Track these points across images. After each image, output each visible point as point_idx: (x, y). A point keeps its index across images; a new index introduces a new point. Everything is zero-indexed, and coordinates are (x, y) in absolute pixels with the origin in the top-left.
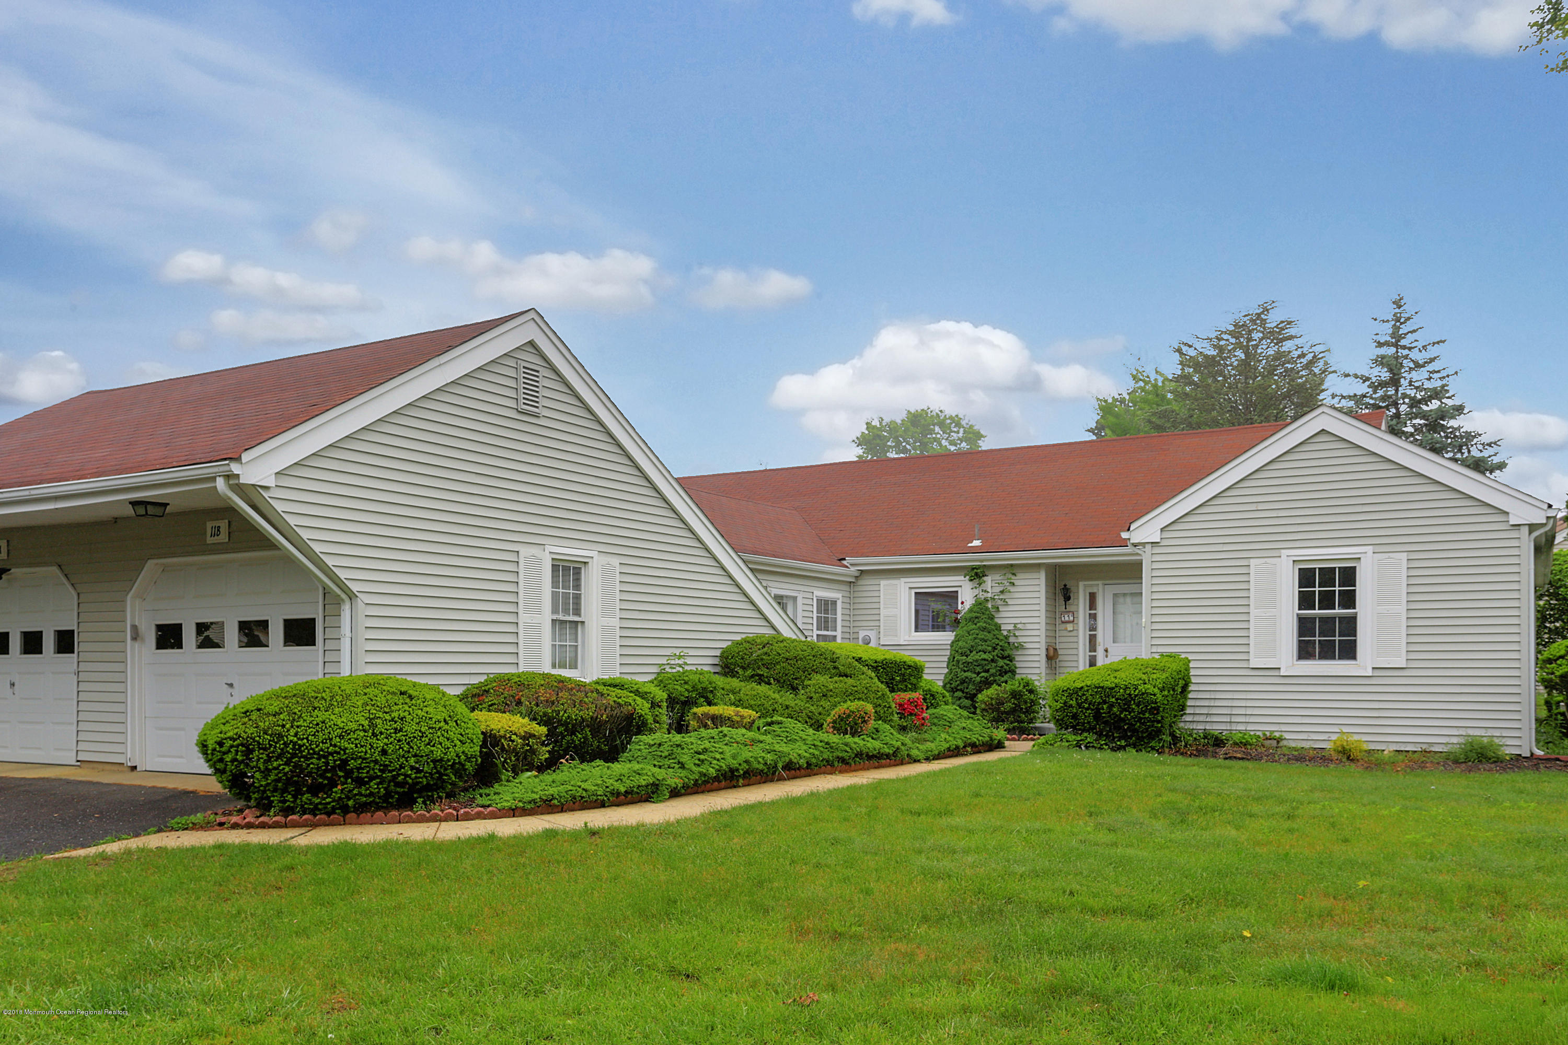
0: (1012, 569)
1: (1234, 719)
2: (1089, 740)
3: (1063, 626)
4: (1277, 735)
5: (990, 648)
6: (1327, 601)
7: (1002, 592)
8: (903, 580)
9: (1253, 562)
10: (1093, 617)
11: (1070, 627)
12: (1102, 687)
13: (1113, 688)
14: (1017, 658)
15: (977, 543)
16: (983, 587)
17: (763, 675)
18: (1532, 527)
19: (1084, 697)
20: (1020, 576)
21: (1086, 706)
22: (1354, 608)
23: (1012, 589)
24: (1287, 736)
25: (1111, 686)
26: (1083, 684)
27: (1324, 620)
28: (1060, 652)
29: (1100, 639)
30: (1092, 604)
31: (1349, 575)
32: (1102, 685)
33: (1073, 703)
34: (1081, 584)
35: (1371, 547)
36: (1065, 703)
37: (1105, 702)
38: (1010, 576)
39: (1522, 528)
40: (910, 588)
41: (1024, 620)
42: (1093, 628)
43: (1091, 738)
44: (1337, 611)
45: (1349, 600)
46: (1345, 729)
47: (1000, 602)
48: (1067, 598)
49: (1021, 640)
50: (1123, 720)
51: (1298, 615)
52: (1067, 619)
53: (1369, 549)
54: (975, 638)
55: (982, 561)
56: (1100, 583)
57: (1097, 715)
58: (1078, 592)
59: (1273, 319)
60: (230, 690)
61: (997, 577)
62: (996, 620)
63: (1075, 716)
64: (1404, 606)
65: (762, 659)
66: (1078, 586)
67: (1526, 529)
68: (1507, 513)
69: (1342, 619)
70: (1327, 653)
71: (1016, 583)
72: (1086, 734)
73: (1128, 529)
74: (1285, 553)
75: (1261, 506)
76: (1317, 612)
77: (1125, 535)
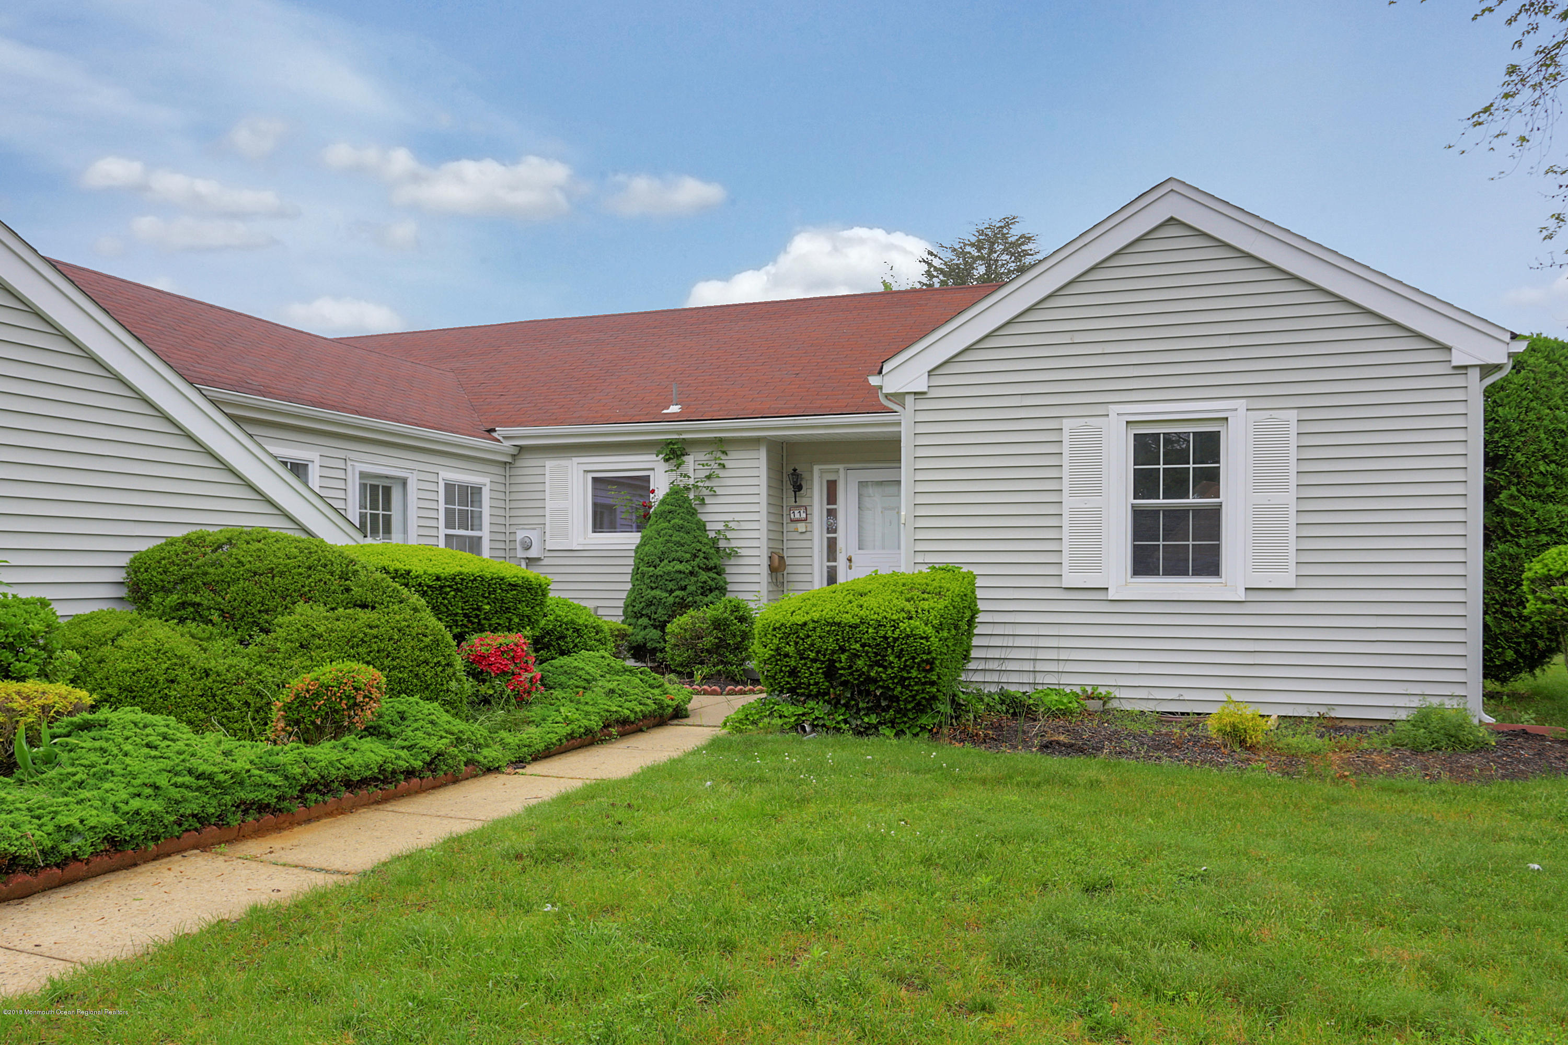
0: (722, 445)
1: (1040, 667)
2: (817, 713)
3: (792, 526)
4: (1103, 691)
5: (688, 556)
6: (1176, 486)
7: (708, 477)
8: (576, 460)
9: (1067, 424)
10: (832, 513)
11: (801, 527)
12: (839, 624)
13: (856, 626)
14: (728, 570)
15: (674, 409)
16: (683, 470)
17: (199, 604)
18: (1487, 370)
19: (809, 641)
20: (733, 455)
21: (812, 655)
22: (1219, 497)
23: (722, 473)
24: (1117, 693)
25: (852, 621)
26: (807, 618)
27: (1172, 513)
28: (788, 561)
29: (841, 544)
30: (832, 497)
31: (1209, 446)
32: (837, 620)
33: (790, 649)
34: (816, 469)
35: (1243, 401)
36: (778, 649)
37: (843, 650)
38: (719, 454)
39: (1470, 371)
40: (586, 471)
41: (738, 517)
42: (832, 529)
43: (819, 709)
44: (1192, 501)
45: (1210, 483)
46: (1236, 697)
47: (705, 492)
48: (798, 488)
49: (734, 544)
50: (875, 681)
51: (1133, 506)
52: (797, 516)
53: (1242, 404)
54: (668, 541)
55: (679, 433)
56: (841, 467)
57: (830, 672)
58: (812, 480)
59: (1015, 232)
61: (702, 456)
62: (701, 517)
63: (793, 673)
64: (1293, 493)
65: (205, 574)
66: (812, 471)
67: (1475, 374)
68: (1449, 349)
69: (1199, 512)
70: (1176, 568)
71: (728, 464)
72: (811, 704)
73: (880, 372)
74: (1114, 409)
75: (1078, 338)
76: (1161, 501)
77: (874, 381)
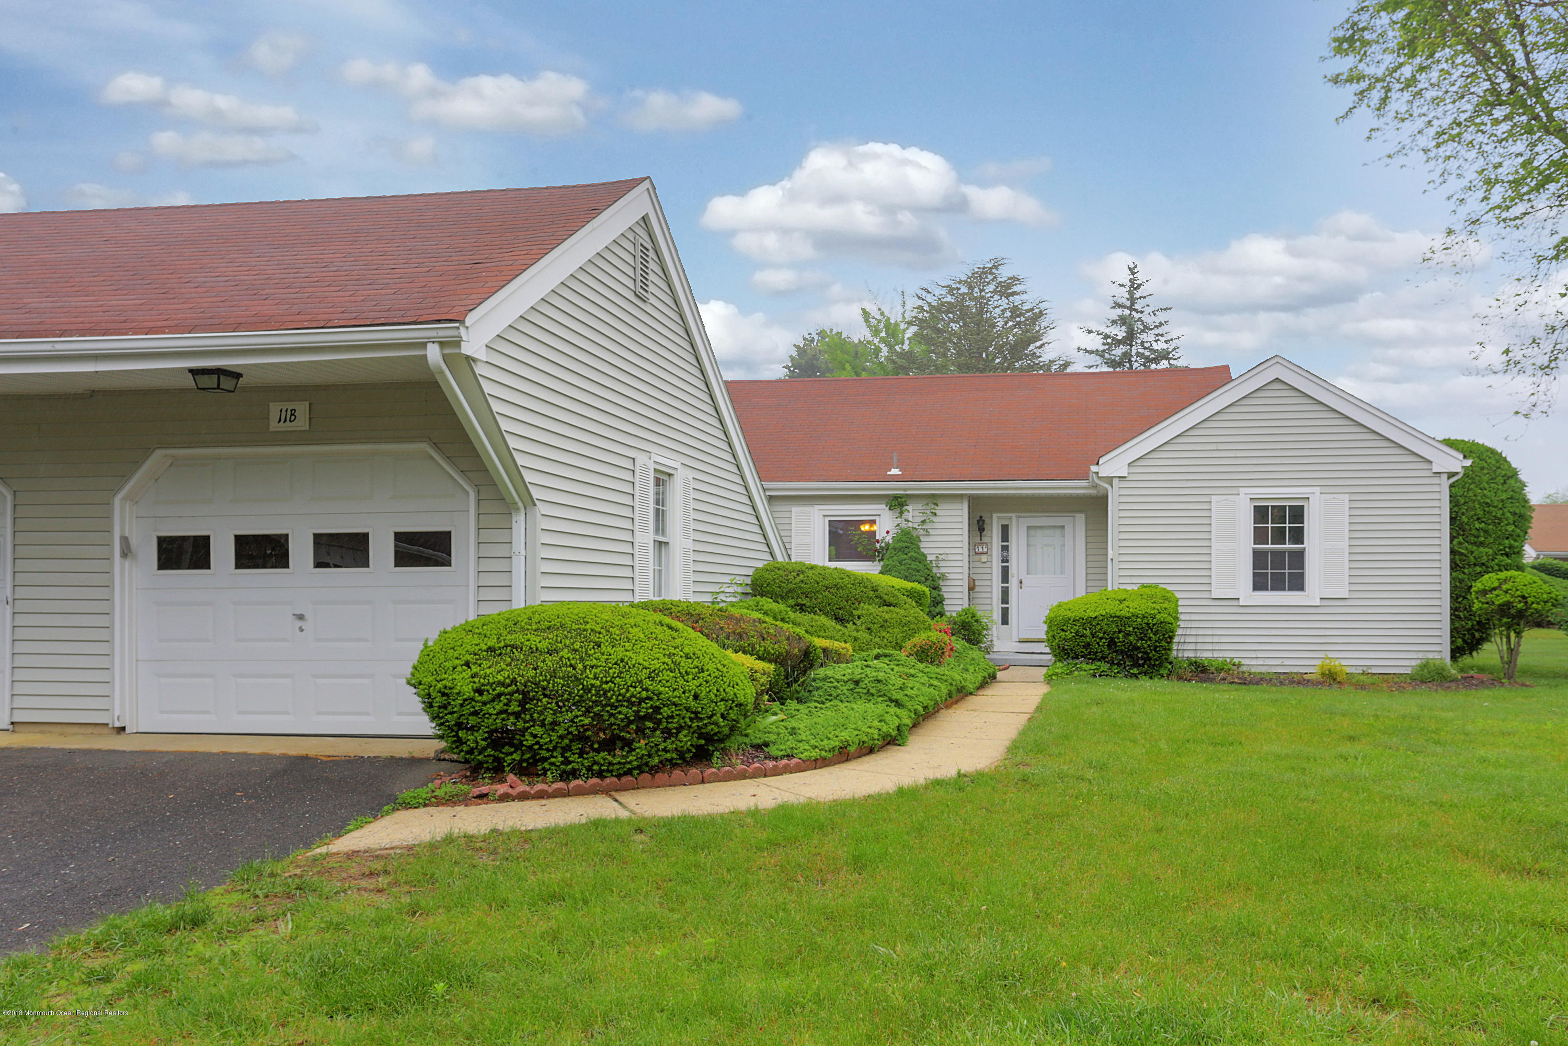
0: (934, 499)
1: (1199, 647)
2: (1102, 669)
3: (978, 557)
4: (1236, 661)
5: (923, 579)
6: (1279, 536)
7: (923, 522)
8: (816, 506)
9: (1214, 498)
10: (1005, 548)
11: (984, 558)
12: (1118, 617)
13: (1129, 618)
14: (944, 589)
15: (895, 471)
16: (905, 515)
17: (804, 605)
18: (1451, 475)
19: (1099, 627)
20: (941, 506)
21: (1101, 635)
22: (1303, 543)
23: (935, 519)
24: (1243, 662)
25: (1128, 615)
26: (1096, 614)
27: (1274, 553)
28: (977, 583)
29: (1013, 570)
30: (1005, 536)
31: (1298, 514)
32: (1118, 614)
33: (1088, 632)
34: (995, 516)
35: (1318, 488)
36: (1077, 633)
37: (1120, 632)
38: (933, 506)
39: (1442, 475)
40: (825, 516)
41: (948, 551)
42: (1005, 560)
43: (1104, 666)
44: (1287, 546)
45: (1298, 536)
46: (1331, 655)
47: (922, 532)
48: (981, 530)
49: (943, 570)
50: (1138, 648)
51: (1253, 549)
52: (981, 550)
53: (1317, 490)
54: (908, 569)
55: (905, 490)
56: (1013, 515)
57: (1112, 643)
58: (992, 524)
59: (1004, 273)
60: (299, 623)
61: (919, 506)
62: (922, 550)
63: (1088, 645)
64: (1347, 542)
65: (800, 587)
66: (991, 518)
67: (1445, 477)
68: (1431, 462)
69: (1292, 553)
70: (1278, 585)
71: (937, 512)
72: (1098, 663)
73: (1098, 464)
74: (1243, 491)
75: (1221, 447)
76: (1270, 546)
77: (1094, 468)
